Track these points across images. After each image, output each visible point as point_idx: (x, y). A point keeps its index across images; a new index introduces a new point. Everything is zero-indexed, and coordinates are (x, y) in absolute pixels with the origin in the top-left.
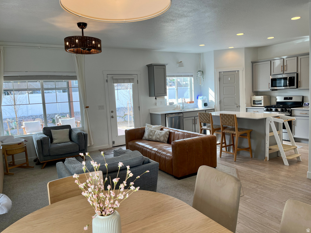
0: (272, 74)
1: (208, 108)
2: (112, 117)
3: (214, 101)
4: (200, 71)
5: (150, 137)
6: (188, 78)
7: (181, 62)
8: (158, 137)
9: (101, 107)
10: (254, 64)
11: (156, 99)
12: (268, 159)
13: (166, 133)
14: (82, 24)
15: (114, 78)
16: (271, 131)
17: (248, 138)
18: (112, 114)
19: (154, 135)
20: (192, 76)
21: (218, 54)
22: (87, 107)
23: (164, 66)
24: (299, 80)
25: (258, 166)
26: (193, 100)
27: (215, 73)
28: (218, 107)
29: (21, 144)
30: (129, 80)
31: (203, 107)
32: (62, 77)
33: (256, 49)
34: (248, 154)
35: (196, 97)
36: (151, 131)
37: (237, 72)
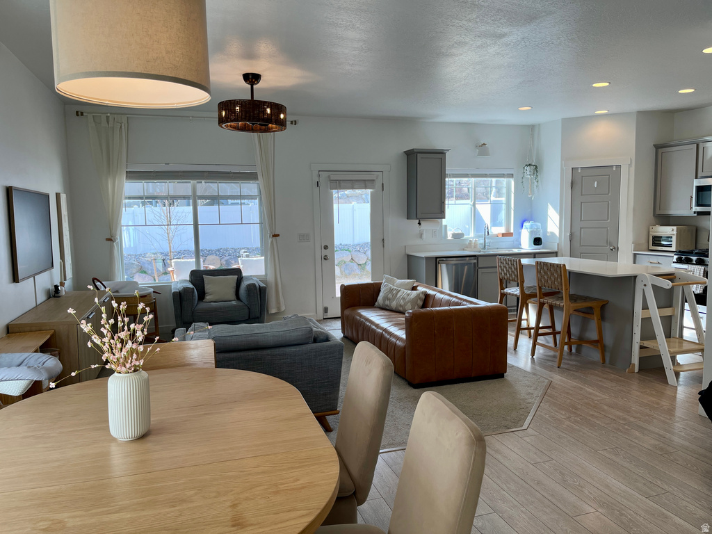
0: (700, 174)
1: (543, 248)
2: (326, 258)
3: (557, 233)
4: (530, 165)
5: (387, 302)
6: (504, 181)
7: (484, 144)
8: (402, 302)
9: (304, 237)
10: (660, 151)
11: (419, 224)
12: (636, 370)
13: (418, 295)
14: (250, 77)
15: (333, 178)
17: (595, 318)
18: (325, 252)
19: (394, 299)
20: (511, 176)
21: (571, 126)
22: (276, 236)
23: (441, 154)
25: (603, 380)
26: (512, 231)
27: (562, 169)
28: (566, 247)
29: (146, 298)
30: (365, 184)
31: (530, 246)
32: (231, 175)
33: (669, 115)
34: (595, 355)
35: (519, 225)
36: (391, 290)
37: (614, 169)
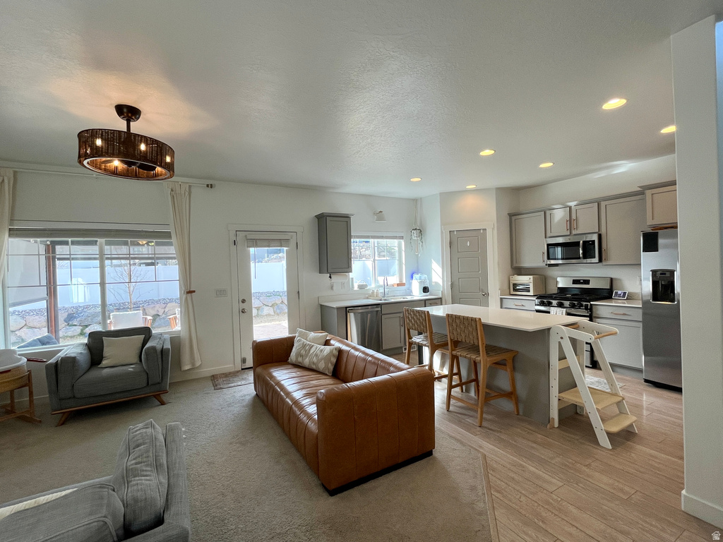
0: (548, 235)
1: (430, 295)
2: (243, 311)
3: (441, 283)
4: (416, 229)
5: (300, 359)
6: (396, 242)
7: (381, 212)
8: (315, 360)
9: (221, 293)
10: (513, 218)
11: (330, 277)
12: (556, 425)
13: (331, 351)
15: (250, 237)
16: (562, 357)
17: (508, 370)
18: (243, 306)
19: (307, 355)
20: (402, 238)
21: (447, 198)
22: (191, 292)
23: (346, 218)
24: (604, 246)
26: (404, 282)
27: (442, 233)
28: (448, 297)
30: (282, 243)
31: (420, 294)
32: (142, 234)
33: (517, 191)
35: (410, 276)
36: (304, 346)
37: (482, 231)
